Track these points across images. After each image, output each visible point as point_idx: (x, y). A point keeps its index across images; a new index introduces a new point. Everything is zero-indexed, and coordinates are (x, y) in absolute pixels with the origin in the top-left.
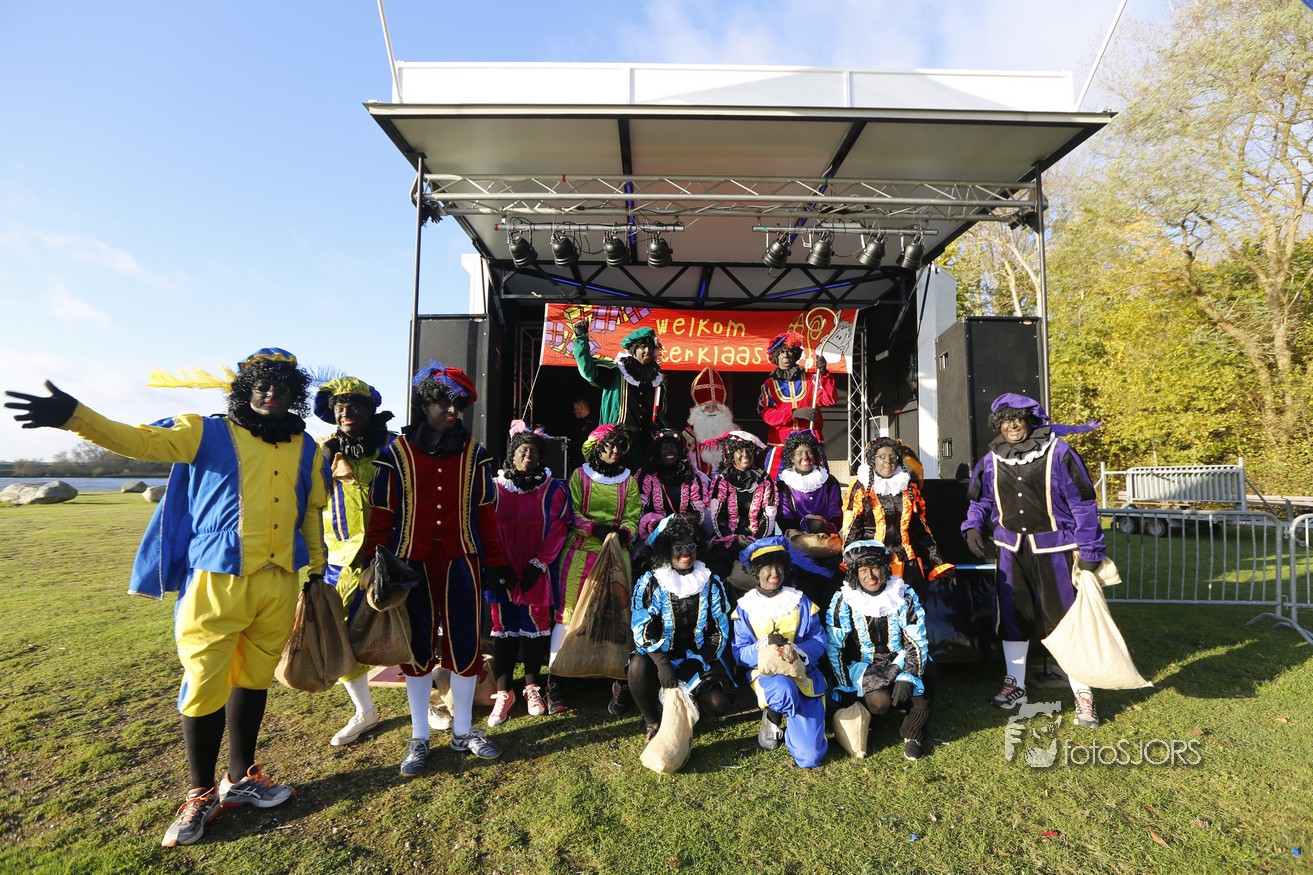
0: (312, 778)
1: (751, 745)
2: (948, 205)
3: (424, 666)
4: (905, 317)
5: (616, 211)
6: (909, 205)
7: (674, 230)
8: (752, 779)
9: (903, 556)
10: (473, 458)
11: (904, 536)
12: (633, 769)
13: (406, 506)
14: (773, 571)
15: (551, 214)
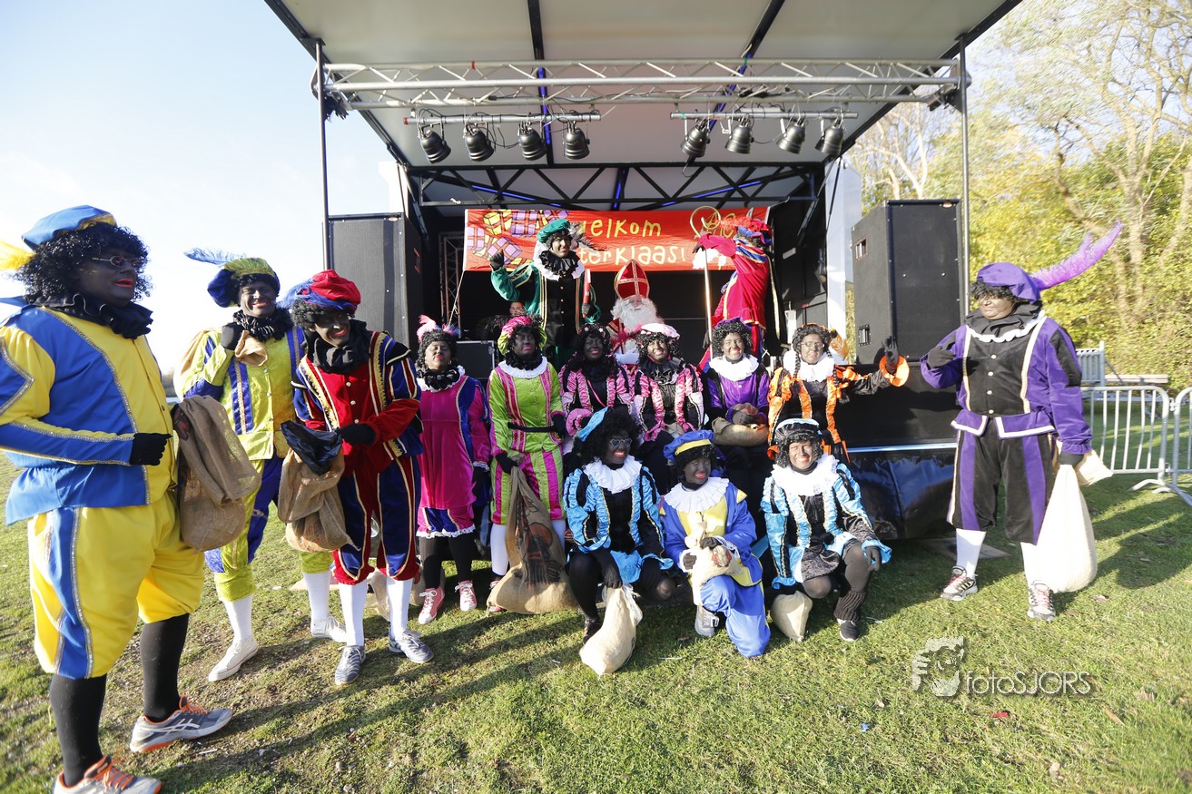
1: (689, 634)
2: (869, 84)
3: (355, 575)
4: (814, 213)
5: (530, 100)
6: (831, 84)
7: (590, 120)
8: (693, 670)
9: (830, 441)
11: (831, 421)
12: (572, 665)
14: (701, 466)
15: (462, 106)
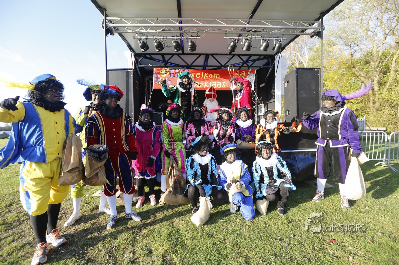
0: (75, 231)
1: (227, 213)
2: (291, 28)
3: (112, 192)
4: (271, 72)
5: (177, 31)
6: (278, 28)
7: (197, 38)
8: (229, 225)
9: (276, 148)
10: (125, 118)
11: (276, 142)
12: (188, 223)
13: (101, 137)
14: (233, 156)
15: (153, 33)
